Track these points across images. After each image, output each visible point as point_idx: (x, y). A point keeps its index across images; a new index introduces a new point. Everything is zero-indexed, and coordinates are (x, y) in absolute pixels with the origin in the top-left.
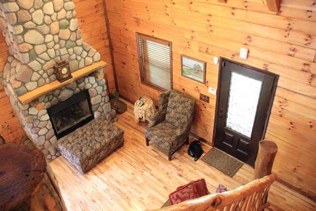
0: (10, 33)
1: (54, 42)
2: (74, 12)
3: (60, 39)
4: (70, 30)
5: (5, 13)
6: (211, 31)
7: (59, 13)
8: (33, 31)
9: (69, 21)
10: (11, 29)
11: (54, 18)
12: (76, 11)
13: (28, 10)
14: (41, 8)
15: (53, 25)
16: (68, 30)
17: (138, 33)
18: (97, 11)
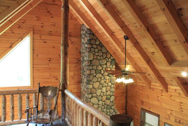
0: (85, 97)
1: (102, 105)
2: (114, 93)
3: (105, 104)
4: (110, 101)
5: (86, 89)
6: (182, 111)
7: (107, 92)
8: (95, 98)
9: (111, 97)
10: (86, 95)
11: (105, 94)
12: (115, 93)
13: (96, 89)
14: (101, 89)
15: (104, 97)
16: (109, 101)
17: (142, 108)
18: (122, 95)
